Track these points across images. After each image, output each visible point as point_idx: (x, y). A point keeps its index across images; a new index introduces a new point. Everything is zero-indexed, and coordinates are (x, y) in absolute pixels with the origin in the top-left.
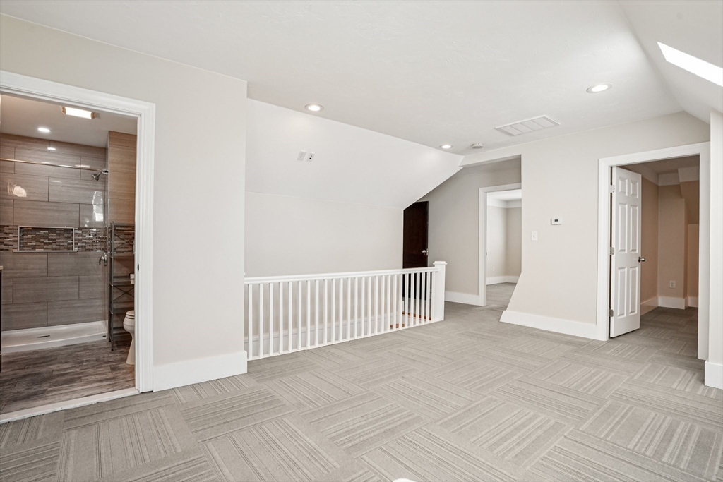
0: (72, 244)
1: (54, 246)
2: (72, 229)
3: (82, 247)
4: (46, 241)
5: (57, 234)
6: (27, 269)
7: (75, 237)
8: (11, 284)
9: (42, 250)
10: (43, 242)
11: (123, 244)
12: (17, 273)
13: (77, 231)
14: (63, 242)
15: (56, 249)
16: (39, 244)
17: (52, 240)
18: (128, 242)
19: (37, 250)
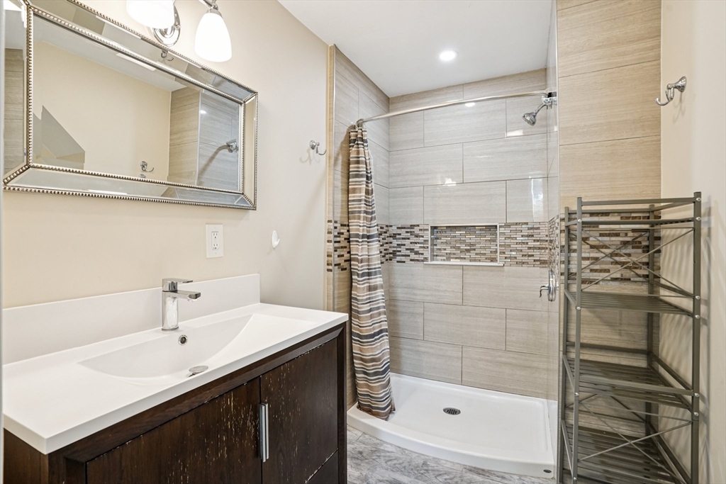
0: (496, 252)
1: (473, 254)
2: (496, 226)
3: (510, 258)
4: (463, 247)
5: (477, 236)
6: (439, 291)
7: (500, 239)
8: (421, 310)
9: (458, 262)
10: (459, 248)
11: (597, 259)
12: (427, 296)
13: (502, 230)
14: (485, 248)
15: (475, 260)
16: (454, 251)
17: (470, 245)
18: (612, 255)
19: (453, 262)
